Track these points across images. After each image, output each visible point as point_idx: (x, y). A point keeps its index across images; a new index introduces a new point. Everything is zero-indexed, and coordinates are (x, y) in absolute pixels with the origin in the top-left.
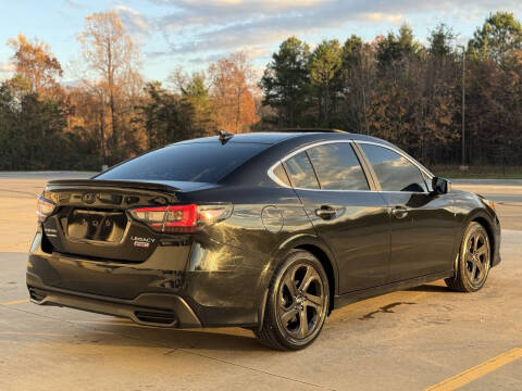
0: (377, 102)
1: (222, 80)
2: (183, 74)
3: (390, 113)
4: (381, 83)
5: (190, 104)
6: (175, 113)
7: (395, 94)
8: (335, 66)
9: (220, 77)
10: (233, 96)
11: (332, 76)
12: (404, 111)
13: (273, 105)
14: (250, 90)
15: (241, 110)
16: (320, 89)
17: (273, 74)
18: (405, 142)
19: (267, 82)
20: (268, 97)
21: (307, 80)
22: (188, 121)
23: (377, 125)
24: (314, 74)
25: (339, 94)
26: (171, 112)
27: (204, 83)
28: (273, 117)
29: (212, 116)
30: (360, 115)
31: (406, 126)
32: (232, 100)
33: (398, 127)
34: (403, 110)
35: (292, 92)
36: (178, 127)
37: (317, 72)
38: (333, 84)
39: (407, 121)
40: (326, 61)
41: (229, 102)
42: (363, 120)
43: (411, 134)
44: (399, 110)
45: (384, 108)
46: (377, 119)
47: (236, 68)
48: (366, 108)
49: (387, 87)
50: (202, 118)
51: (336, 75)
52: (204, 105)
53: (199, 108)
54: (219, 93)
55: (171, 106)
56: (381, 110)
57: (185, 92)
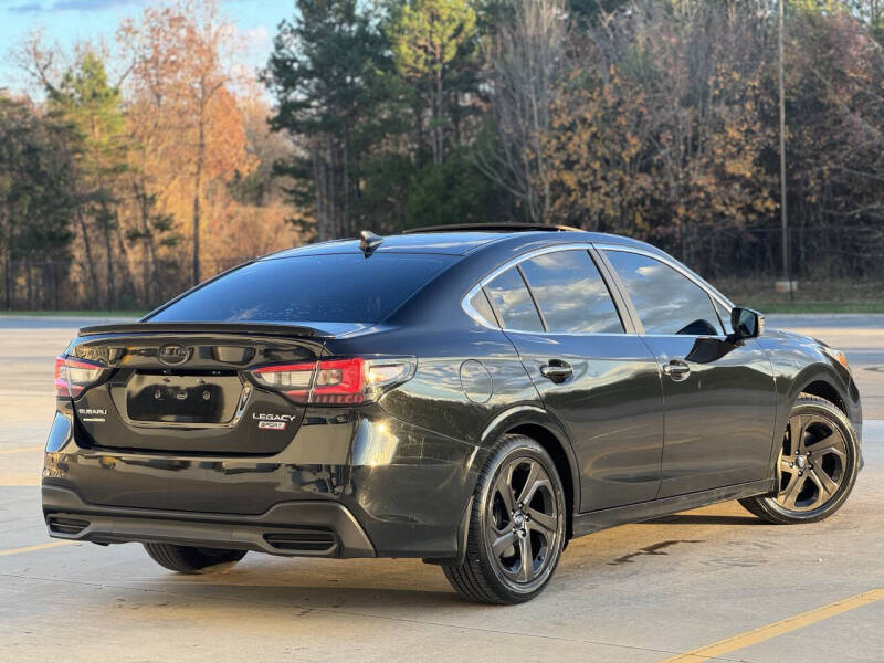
0: (566, 120)
1: (155, 60)
2: (46, 45)
3: (601, 150)
4: (576, 73)
5: (71, 127)
6: (32, 151)
7: (611, 101)
8: (459, 30)
9: (149, 54)
10: (184, 103)
11: (451, 53)
12: (635, 145)
13: (295, 128)
14: (229, 87)
15: (209, 139)
16: (421, 87)
17: (295, 48)
18: (639, 220)
19: (283, 71)
20: (287, 108)
21: (387, 64)
22: (66, 171)
23: (570, 179)
24: (404, 48)
25: (467, 100)
26: (20, 148)
27: (108, 70)
28: (298, 160)
29: (132, 158)
30: (526, 155)
31: (644, 181)
32: (181, 113)
33: (622, 185)
34: (634, 141)
35: (347, 96)
36: (40, 189)
37: (413, 43)
38: (454, 74)
39: (646, 169)
40: (434, 17)
41: (175, 120)
42: (534, 165)
43: (655, 202)
44: (624, 143)
45: (586, 136)
46: (569, 165)
47: (191, 31)
48: (540, 137)
49: (591, 83)
50: (106, 162)
51: (463, 51)
52: (110, 128)
53: (97, 137)
54: (149, 97)
55: (21, 131)
56: (580, 141)
57: (54, 95)
